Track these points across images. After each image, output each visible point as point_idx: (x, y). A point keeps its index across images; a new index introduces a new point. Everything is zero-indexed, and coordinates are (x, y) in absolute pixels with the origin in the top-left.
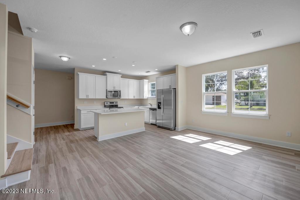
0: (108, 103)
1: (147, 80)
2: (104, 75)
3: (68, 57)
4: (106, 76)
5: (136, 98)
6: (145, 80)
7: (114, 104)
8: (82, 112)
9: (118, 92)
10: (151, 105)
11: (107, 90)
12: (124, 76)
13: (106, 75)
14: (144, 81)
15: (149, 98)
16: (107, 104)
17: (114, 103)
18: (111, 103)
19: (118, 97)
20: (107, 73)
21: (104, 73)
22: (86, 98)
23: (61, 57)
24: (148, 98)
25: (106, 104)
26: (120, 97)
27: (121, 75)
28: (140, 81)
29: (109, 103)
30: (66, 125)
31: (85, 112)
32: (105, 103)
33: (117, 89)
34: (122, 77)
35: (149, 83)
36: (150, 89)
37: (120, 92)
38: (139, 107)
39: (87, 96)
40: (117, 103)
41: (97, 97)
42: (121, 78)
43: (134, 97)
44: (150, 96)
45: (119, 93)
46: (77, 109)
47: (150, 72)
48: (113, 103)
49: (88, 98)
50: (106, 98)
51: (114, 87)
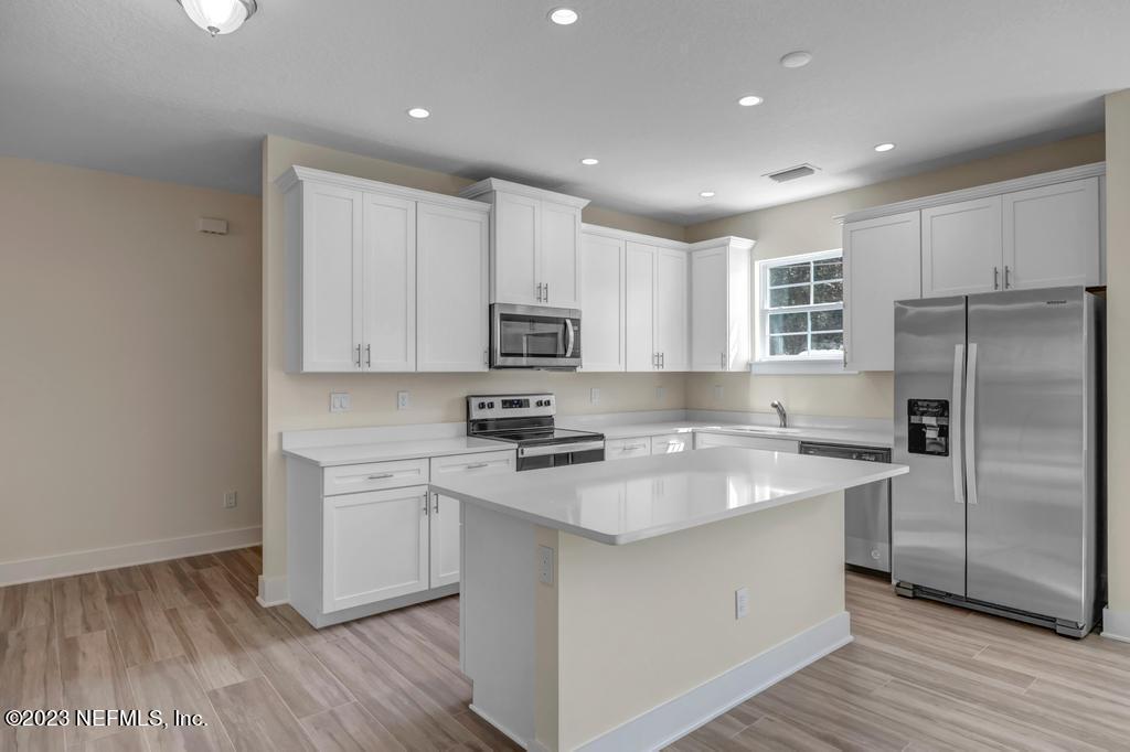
0: (490, 406)
2: (476, 197)
4: (487, 206)
5: (670, 366)
6: (732, 242)
7: (532, 411)
8: (332, 481)
9: (563, 321)
10: (783, 415)
11: (491, 307)
12: (602, 212)
13: (485, 196)
14: (725, 245)
15: (755, 370)
16: (485, 413)
17: (533, 400)
18: (508, 404)
19: (563, 362)
20: (496, 183)
21: (475, 181)
22: (354, 369)
24: (750, 365)
25: (477, 414)
26: (572, 362)
27: (585, 202)
28: (690, 254)
29: (498, 402)
30: (191, 561)
31: (351, 479)
32: (475, 402)
33: (557, 302)
34: (588, 216)
35: (757, 264)
36: (764, 302)
37: (576, 322)
38: (694, 434)
39: (361, 352)
40: (548, 403)
41: (429, 364)
42: (584, 220)
43: (658, 358)
44: (763, 354)
45: (571, 334)
46: (284, 456)
47: (811, 171)
48: (520, 404)
49: (366, 369)
50: (487, 370)
51: (542, 291)
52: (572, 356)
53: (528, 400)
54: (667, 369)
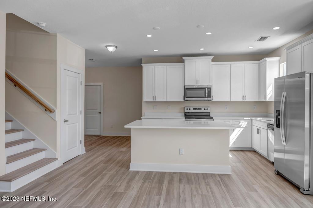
0: (190, 109)
1: (276, 59)
2: (179, 62)
3: (114, 46)
6: (268, 59)
7: (203, 111)
9: (204, 88)
12: (218, 58)
13: (182, 61)
14: (265, 60)
16: (188, 111)
17: (203, 109)
18: (194, 109)
19: (206, 99)
20: (184, 58)
21: (179, 59)
22: (152, 101)
23: (107, 47)
25: (186, 111)
26: (209, 99)
27: (213, 57)
28: (259, 64)
29: (192, 109)
33: (202, 84)
37: (210, 88)
40: (207, 109)
42: (212, 62)
43: (244, 97)
45: (207, 92)
47: (267, 38)
48: (201, 109)
50: (184, 101)
51: (198, 81)
52: (208, 97)
53: (201, 108)
54: (247, 100)
